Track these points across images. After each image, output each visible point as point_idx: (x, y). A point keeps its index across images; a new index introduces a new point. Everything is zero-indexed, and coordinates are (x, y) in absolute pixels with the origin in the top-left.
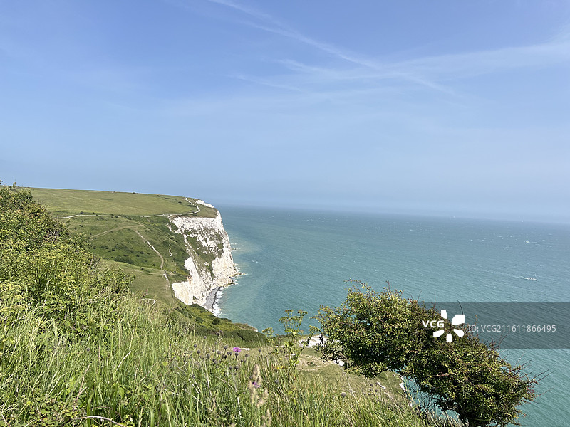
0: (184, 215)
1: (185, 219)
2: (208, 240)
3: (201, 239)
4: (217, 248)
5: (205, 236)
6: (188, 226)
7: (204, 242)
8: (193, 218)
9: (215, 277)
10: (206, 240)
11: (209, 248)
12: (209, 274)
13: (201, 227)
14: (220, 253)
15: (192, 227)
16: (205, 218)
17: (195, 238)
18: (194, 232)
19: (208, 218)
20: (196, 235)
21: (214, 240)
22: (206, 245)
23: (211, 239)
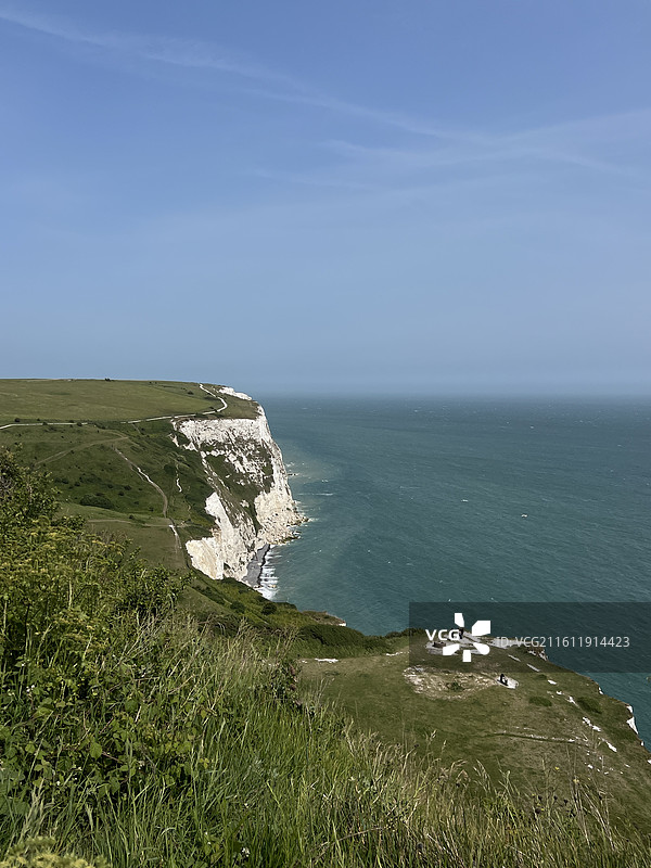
0: (199, 416)
1: (201, 424)
2: (245, 459)
3: (232, 458)
4: (262, 473)
5: (239, 453)
6: (206, 436)
7: (238, 465)
8: (216, 421)
9: (261, 527)
10: (240, 459)
11: (247, 474)
12: (250, 522)
13: (231, 436)
14: (268, 485)
15: (215, 438)
16: (237, 420)
17: (222, 457)
18: (219, 446)
19: (242, 420)
20: (223, 452)
21: (255, 459)
22: (242, 470)
23: (249, 458)
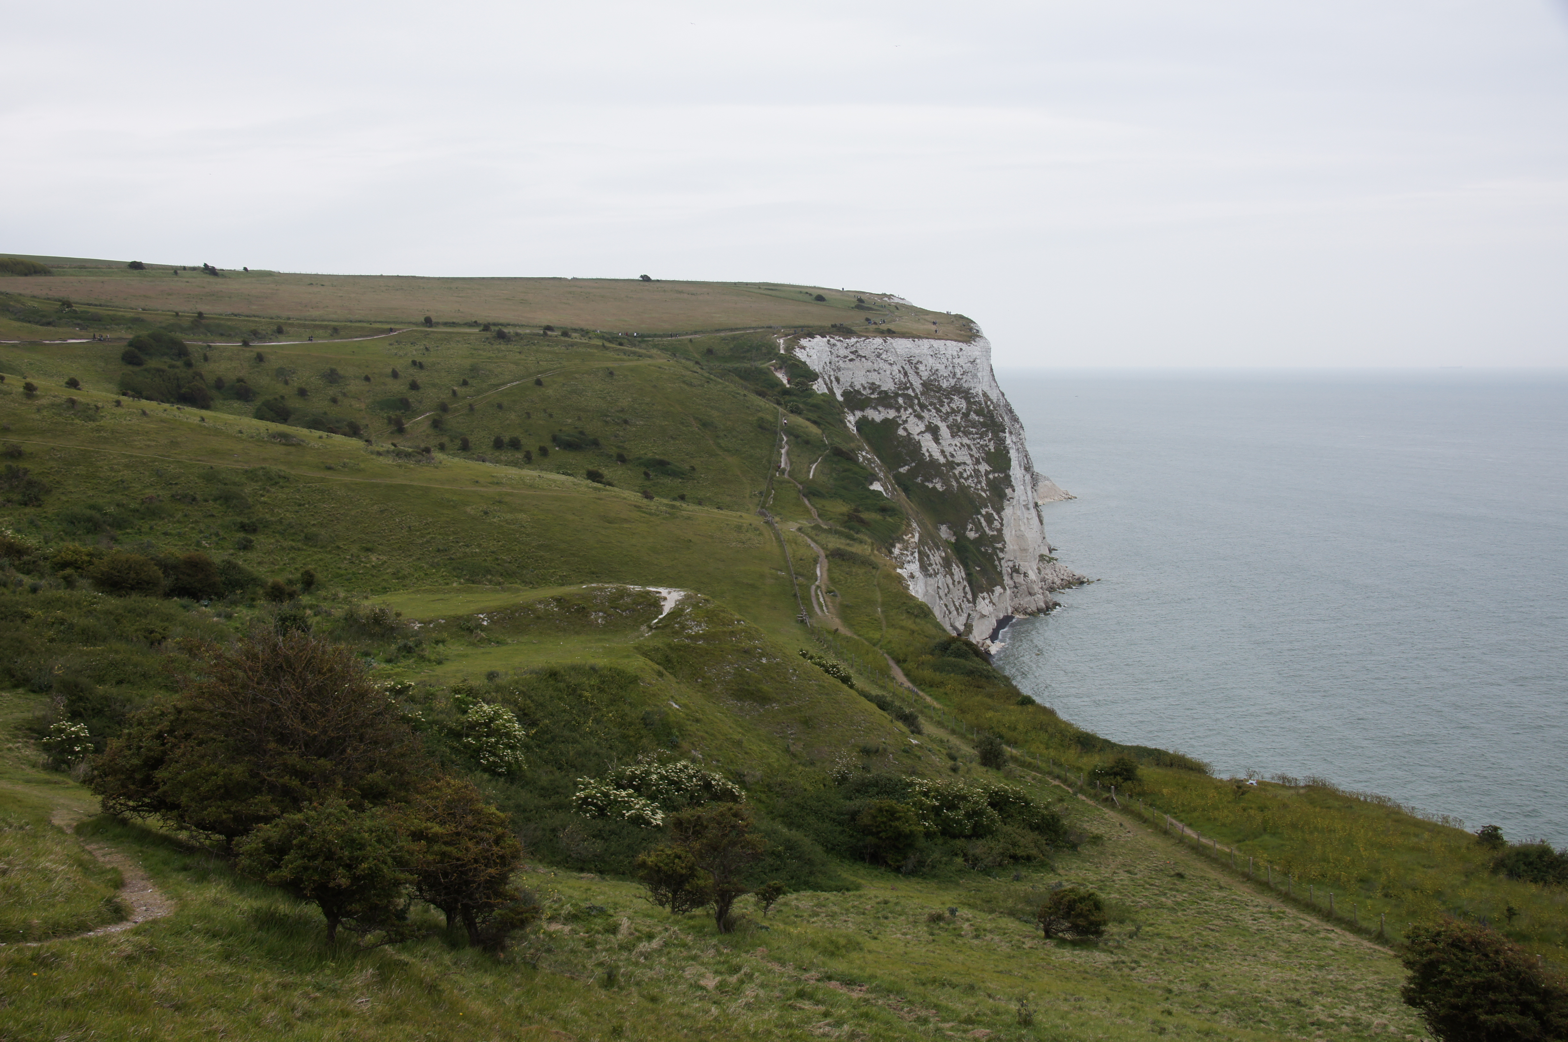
0: (839, 331)
1: (842, 346)
2: (944, 431)
3: (915, 427)
4: (984, 467)
5: (930, 416)
6: (857, 375)
7: (928, 444)
8: (878, 341)
10: (933, 430)
11: (951, 465)
13: (913, 378)
14: (998, 493)
15: (874, 378)
16: (925, 344)
17: (890, 425)
18: (885, 400)
19: (937, 344)
20: (891, 414)
21: (966, 434)
22: (937, 455)
23: (955, 430)
